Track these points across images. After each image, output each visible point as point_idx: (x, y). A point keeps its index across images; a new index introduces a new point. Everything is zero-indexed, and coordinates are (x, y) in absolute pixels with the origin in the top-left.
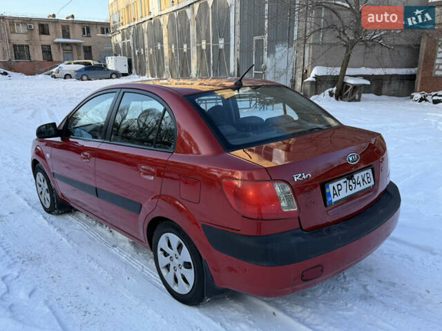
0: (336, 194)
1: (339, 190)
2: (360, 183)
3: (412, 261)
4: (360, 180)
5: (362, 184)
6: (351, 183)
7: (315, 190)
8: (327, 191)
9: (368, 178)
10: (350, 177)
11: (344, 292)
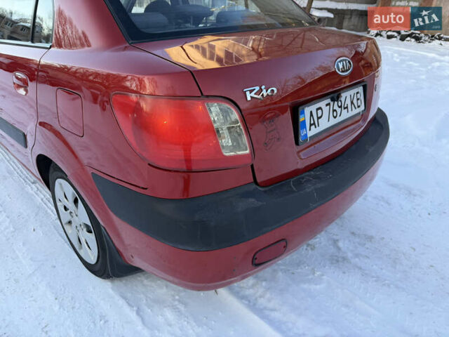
0: (314, 124)
1: (319, 118)
2: (347, 108)
3: (389, 204)
4: (348, 102)
5: (350, 109)
6: (336, 107)
7: (281, 117)
8: (301, 119)
9: (358, 99)
10: (336, 97)
11: (310, 252)
